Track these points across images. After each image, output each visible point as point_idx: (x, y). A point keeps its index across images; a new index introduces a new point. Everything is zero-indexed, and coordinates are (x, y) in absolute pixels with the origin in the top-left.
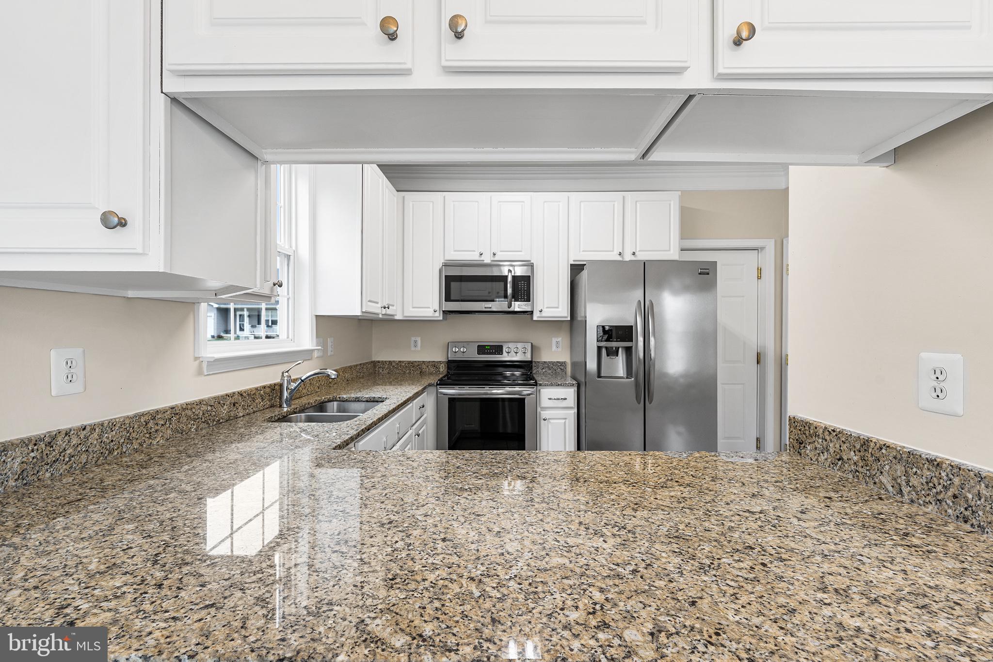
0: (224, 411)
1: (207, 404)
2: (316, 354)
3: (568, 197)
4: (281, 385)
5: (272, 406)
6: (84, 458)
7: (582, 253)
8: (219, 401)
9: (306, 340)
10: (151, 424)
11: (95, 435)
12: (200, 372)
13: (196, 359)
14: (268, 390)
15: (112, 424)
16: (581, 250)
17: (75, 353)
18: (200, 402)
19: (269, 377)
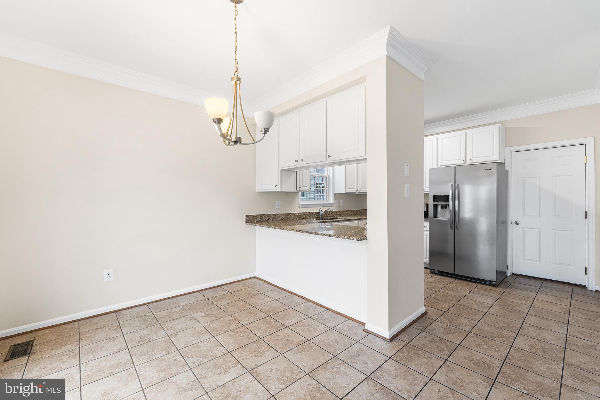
0: (304, 216)
1: (300, 214)
2: (335, 205)
3: (437, 137)
4: (319, 212)
5: (318, 217)
6: (280, 219)
7: (444, 162)
8: (303, 214)
9: (331, 200)
10: (289, 215)
11: (281, 215)
12: (299, 207)
13: (299, 204)
14: (316, 213)
15: (283, 214)
16: (444, 160)
17: (279, 202)
18: (299, 213)
19: (316, 210)
